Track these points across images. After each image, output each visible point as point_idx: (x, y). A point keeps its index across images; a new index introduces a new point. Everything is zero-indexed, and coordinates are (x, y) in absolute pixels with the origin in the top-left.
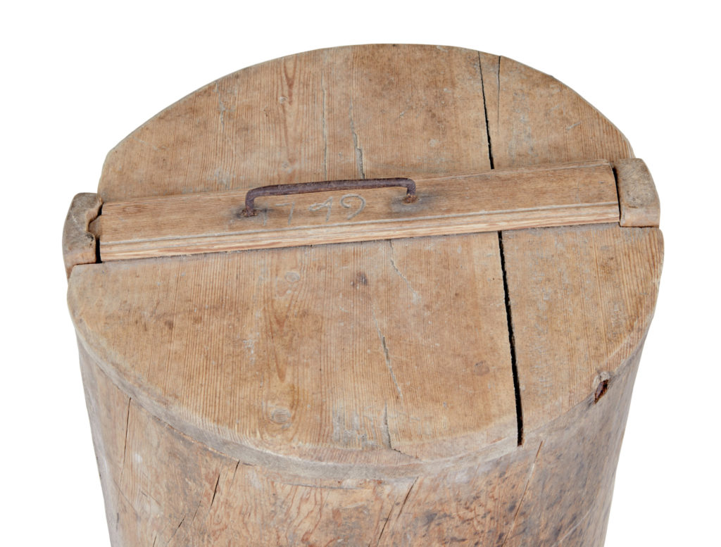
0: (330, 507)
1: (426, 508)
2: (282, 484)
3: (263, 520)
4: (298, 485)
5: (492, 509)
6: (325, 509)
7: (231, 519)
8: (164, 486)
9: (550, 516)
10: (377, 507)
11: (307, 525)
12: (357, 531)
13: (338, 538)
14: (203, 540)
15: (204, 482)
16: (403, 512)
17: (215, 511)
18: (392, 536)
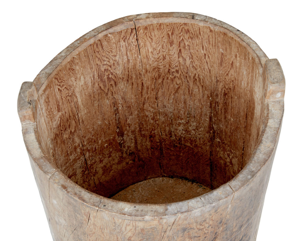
0: (139, 228)
1: (182, 227)
2: (118, 219)
3: (110, 232)
4: (125, 219)
5: (212, 224)
6: (137, 229)
7: (96, 230)
8: (67, 214)
9: (238, 222)
10: (161, 227)
11: (130, 234)
12: (152, 236)
13: (144, 239)
14: (85, 237)
15: (83, 216)
16: (172, 228)
17: (89, 227)
18: (168, 237)
